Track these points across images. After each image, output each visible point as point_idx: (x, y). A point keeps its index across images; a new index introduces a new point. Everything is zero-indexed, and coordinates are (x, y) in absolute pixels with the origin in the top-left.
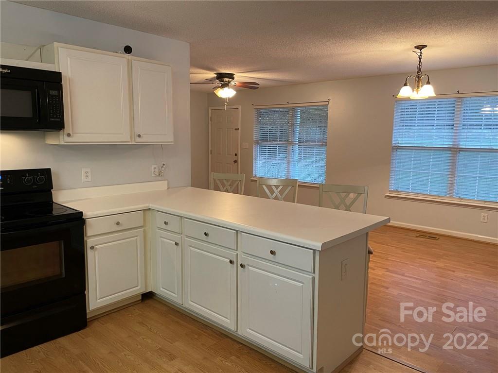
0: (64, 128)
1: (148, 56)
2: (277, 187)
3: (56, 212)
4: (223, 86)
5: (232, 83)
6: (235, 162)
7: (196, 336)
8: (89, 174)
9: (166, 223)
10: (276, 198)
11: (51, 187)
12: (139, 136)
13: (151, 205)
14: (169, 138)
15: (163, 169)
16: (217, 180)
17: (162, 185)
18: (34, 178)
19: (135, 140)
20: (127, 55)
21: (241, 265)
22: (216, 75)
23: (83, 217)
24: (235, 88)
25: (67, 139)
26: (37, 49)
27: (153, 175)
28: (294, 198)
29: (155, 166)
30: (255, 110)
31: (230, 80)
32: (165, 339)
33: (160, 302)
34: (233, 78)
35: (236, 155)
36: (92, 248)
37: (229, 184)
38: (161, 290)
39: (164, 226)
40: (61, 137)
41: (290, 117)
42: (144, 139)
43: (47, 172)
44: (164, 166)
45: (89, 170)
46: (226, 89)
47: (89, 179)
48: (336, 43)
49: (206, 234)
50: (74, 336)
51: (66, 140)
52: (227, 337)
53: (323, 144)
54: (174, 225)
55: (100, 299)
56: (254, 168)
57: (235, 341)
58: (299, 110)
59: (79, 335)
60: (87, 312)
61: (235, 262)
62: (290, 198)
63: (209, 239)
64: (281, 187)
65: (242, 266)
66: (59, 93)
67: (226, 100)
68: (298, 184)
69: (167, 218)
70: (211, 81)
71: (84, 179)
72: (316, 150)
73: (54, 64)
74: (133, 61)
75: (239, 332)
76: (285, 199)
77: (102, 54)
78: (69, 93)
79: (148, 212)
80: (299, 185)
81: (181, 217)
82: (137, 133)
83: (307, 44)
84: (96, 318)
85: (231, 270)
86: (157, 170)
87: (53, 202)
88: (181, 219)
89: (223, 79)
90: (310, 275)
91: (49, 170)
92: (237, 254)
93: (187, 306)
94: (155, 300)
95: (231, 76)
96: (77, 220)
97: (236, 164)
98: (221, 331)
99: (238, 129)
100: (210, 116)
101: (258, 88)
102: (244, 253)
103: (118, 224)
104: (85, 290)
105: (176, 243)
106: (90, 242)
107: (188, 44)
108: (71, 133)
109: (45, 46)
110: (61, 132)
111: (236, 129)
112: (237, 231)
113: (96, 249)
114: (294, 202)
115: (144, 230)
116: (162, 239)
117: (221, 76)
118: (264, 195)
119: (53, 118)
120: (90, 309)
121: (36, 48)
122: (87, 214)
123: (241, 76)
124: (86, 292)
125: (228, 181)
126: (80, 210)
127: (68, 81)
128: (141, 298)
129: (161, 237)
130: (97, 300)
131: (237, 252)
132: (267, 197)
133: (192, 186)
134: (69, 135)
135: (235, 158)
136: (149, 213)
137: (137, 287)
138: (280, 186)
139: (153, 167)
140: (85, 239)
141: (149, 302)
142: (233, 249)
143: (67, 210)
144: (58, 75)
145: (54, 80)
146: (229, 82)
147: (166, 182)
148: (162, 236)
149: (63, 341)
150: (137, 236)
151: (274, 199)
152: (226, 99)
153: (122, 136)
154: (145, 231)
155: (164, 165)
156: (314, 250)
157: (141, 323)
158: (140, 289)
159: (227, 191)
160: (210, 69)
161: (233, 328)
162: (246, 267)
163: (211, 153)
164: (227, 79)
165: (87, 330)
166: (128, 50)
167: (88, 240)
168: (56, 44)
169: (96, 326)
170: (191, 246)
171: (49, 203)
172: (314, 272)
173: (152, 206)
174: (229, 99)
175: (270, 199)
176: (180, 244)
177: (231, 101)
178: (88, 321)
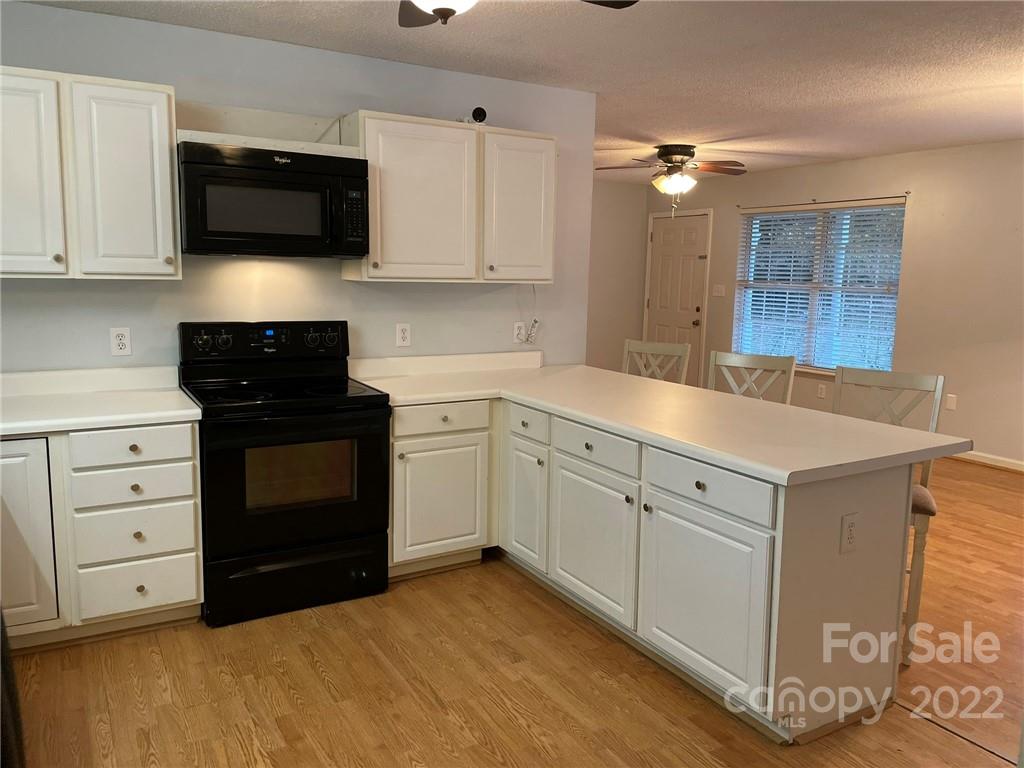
0: (368, 253)
1: (512, 124)
2: (751, 370)
3: (352, 392)
4: (670, 171)
5: (690, 165)
6: (696, 323)
7: (565, 633)
8: (408, 334)
9: (524, 424)
10: (748, 393)
11: (346, 352)
12: (492, 268)
13: (503, 391)
14: (546, 272)
15: (534, 330)
16: (635, 355)
17: (531, 360)
18: (321, 336)
19: (484, 276)
20: (478, 125)
21: (645, 506)
22: (658, 150)
23: (390, 403)
24: (695, 172)
25: (373, 272)
26: (333, 124)
27: (516, 341)
28: (785, 393)
29: (521, 324)
30: (742, 217)
31: (686, 158)
32: (510, 628)
33: (513, 568)
34: (692, 155)
35: (698, 310)
36: (402, 456)
37: (657, 362)
38: (513, 546)
39: (521, 429)
40: (364, 269)
41: (819, 231)
42: (503, 274)
43: (342, 327)
44: (537, 325)
45: (407, 326)
46: (676, 176)
47: (407, 343)
48: (899, 75)
49: (588, 447)
50: (366, 601)
51: (371, 275)
52: (620, 640)
53: (892, 287)
54: (538, 430)
55: (411, 546)
56: (734, 338)
57: (634, 649)
58: (848, 214)
59: (373, 601)
60: (389, 565)
61: (636, 501)
62: (776, 395)
63: (594, 456)
64: (758, 372)
65: (646, 508)
66: (362, 195)
67: (676, 198)
68: (794, 369)
69: (527, 415)
70: (645, 162)
71: (399, 342)
72: (873, 302)
73: (357, 145)
74: (487, 135)
75: (639, 634)
76: (767, 397)
77: (433, 125)
78: (378, 193)
79: (496, 403)
80: (796, 372)
81: (550, 414)
82: (488, 263)
83: (834, 81)
84: (404, 579)
85: (629, 513)
86: (523, 332)
87: (348, 378)
88: (550, 419)
89: (671, 156)
90: (767, 533)
91: (346, 322)
92: (640, 486)
93: (552, 576)
94: (505, 563)
95: (687, 151)
96: (379, 407)
97: (698, 328)
98: (611, 630)
99: (705, 257)
100: (650, 231)
101: (745, 171)
102: (653, 485)
103: (445, 419)
104: (387, 527)
105: (539, 461)
106: (398, 446)
107: (594, 95)
108: (380, 264)
109: (345, 116)
110: (364, 260)
111: (701, 257)
112: (641, 444)
113: (408, 459)
114: (785, 403)
115: (489, 434)
116: (518, 453)
117: (666, 152)
118: (722, 386)
119: (352, 236)
120: (395, 561)
121: (333, 120)
122: (397, 397)
123: (707, 150)
124: (388, 531)
125: (656, 356)
126: (385, 390)
127: (378, 173)
128: (480, 557)
129: (517, 449)
130: (405, 547)
131: (641, 483)
132: (729, 390)
133: (587, 364)
134: (376, 265)
135: (696, 316)
136: (499, 405)
137: (472, 534)
138: (756, 369)
139: (516, 325)
140: (391, 440)
141: (494, 565)
142: (631, 477)
143: (365, 390)
144: (362, 165)
145: (355, 173)
146: (683, 162)
147: (539, 354)
148: (520, 448)
149: (348, 607)
150: (476, 445)
151: (744, 394)
152: (676, 196)
153: (461, 268)
154: (490, 437)
155: (536, 322)
156: (776, 486)
157: (476, 598)
158: (477, 540)
159: (653, 376)
160: (646, 139)
161: (629, 623)
162: (654, 510)
163: (648, 306)
164: (678, 158)
165: (388, 596)
166: (479, 115)
167: (396, 443)
168: (362, 113)
169: (402, 591)
170: (563, 468)
171: (342, 377)
172: (774, 527)
173: (504, 393)
174: (682, 196)
175: (733, 392)
176: (546, 463)
177: (686, 201)
178: (390, 581)
